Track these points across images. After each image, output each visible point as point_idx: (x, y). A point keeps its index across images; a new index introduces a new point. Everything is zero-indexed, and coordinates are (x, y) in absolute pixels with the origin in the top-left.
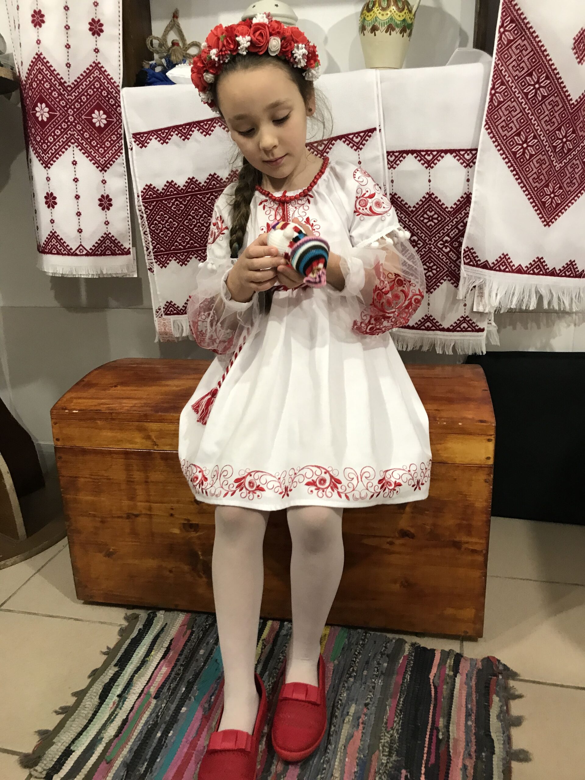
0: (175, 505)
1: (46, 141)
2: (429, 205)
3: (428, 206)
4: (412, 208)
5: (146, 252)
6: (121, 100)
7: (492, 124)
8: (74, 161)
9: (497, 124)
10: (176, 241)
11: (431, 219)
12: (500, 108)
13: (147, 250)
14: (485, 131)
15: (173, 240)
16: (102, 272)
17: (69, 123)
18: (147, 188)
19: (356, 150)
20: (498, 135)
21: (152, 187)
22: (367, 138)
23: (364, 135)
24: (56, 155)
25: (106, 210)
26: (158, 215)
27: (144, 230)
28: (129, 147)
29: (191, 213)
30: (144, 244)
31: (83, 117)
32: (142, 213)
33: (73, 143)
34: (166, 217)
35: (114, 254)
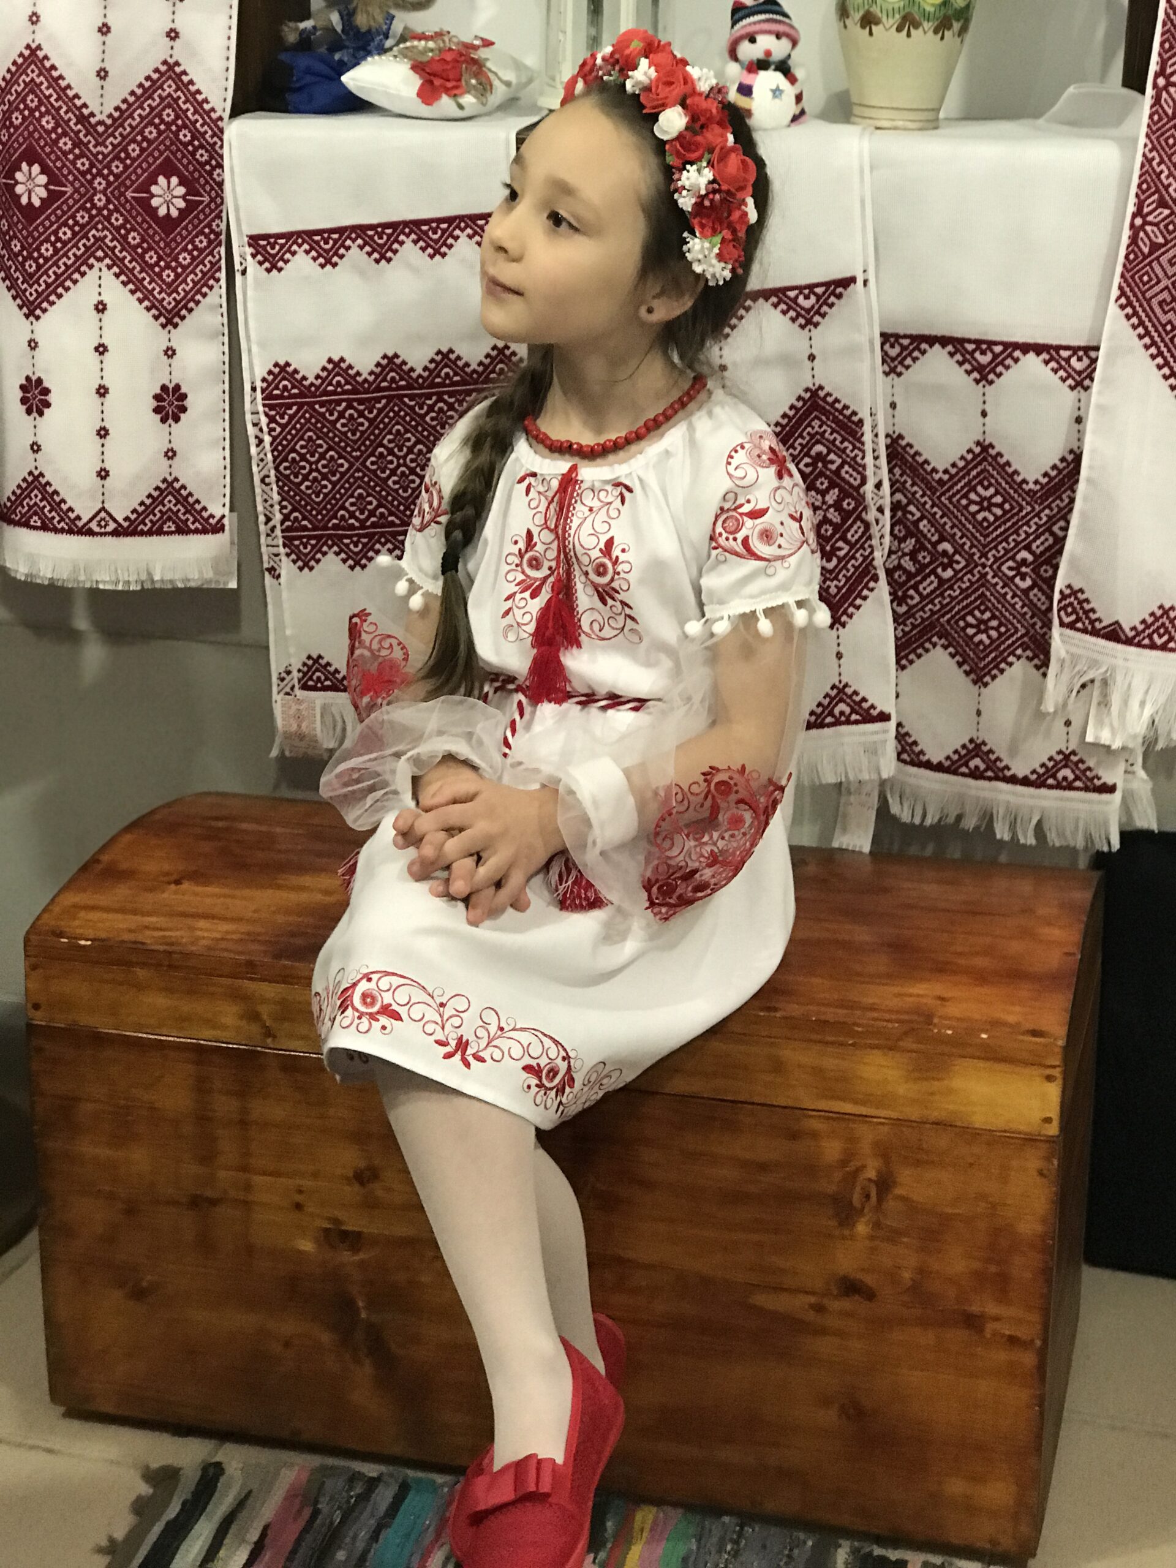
0: (307, 1183)
1: (36, 254)
2: (982, 471)
3: (978, 474)
4: (940, 475)
5: (262, 528)
6: (226, 152)
7: (1135, 295)
8: (101, 302)
9: (1148, 295)
10: (343, 508)
11: (986, 504)
12: (1157, 258)
13: (266, 523)
14: (1118, 310)
15: (334, 503)
16: (150, 575)
17: (94, 212)
18: (277, 370)
19: (802, 327)
20: (1150, 320)
21: (290, 369)
22: (832, 299)
23: (824, 293)
24: (57, 287)
25: (170, 421)
26: (302, 438)
27: (263, 473)
28: (237, 266)
29: (385, 442)
30: (260, 508)
31: (129, 194)
32: (261, 430)
33: (100, 260)
34: (321, 446)
35: (182, 530)
